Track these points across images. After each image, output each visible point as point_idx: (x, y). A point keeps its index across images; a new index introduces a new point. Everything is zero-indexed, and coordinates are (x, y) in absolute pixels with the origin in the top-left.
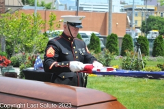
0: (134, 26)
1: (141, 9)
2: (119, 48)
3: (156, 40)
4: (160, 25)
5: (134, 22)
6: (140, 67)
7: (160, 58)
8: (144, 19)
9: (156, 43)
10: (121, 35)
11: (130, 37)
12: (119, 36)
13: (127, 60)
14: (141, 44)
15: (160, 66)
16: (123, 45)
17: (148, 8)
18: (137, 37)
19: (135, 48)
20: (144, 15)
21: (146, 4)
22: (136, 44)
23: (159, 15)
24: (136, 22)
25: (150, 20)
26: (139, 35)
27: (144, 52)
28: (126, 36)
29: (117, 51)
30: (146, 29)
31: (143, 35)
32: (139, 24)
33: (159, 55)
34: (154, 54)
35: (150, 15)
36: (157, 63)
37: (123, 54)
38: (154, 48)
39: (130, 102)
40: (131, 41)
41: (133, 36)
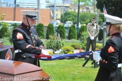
0: (55, 18)
1: (60, 6)
2: (45, 33)
3: (70, 28)
4: (73, 17)
5: (55, 15)
6: (59, 47)
7: (73, 40)
8: (62, 13)
9: (71, 30)
10: (46, 24)
11: (52, 26)
12: (44, 25)
13: (50, 42)
14: (60, 30)
15: (73, 46)
16: (47, 31)
17: (65, 5)
18: (58, 26)
19: (56, 34)
20: (62, 11)
21: (63, 2)
22: (56, 30)
23: (73, 10)
24: (57, 15)
25: (66, 14)
26: (59, 24)
27: (62, 37)
28: (49, 25)
29: (43, 35)
30: (63, 20)
31: (62, 24)
32: (59, 17)
33: (73, 38)
34: (70, 38)
35: (66, 10)
36: (72, 44)
37: (47, 38)
38: (70, 33)
39: (52, 71)
40: (53, 29)
41: (55, 25)
